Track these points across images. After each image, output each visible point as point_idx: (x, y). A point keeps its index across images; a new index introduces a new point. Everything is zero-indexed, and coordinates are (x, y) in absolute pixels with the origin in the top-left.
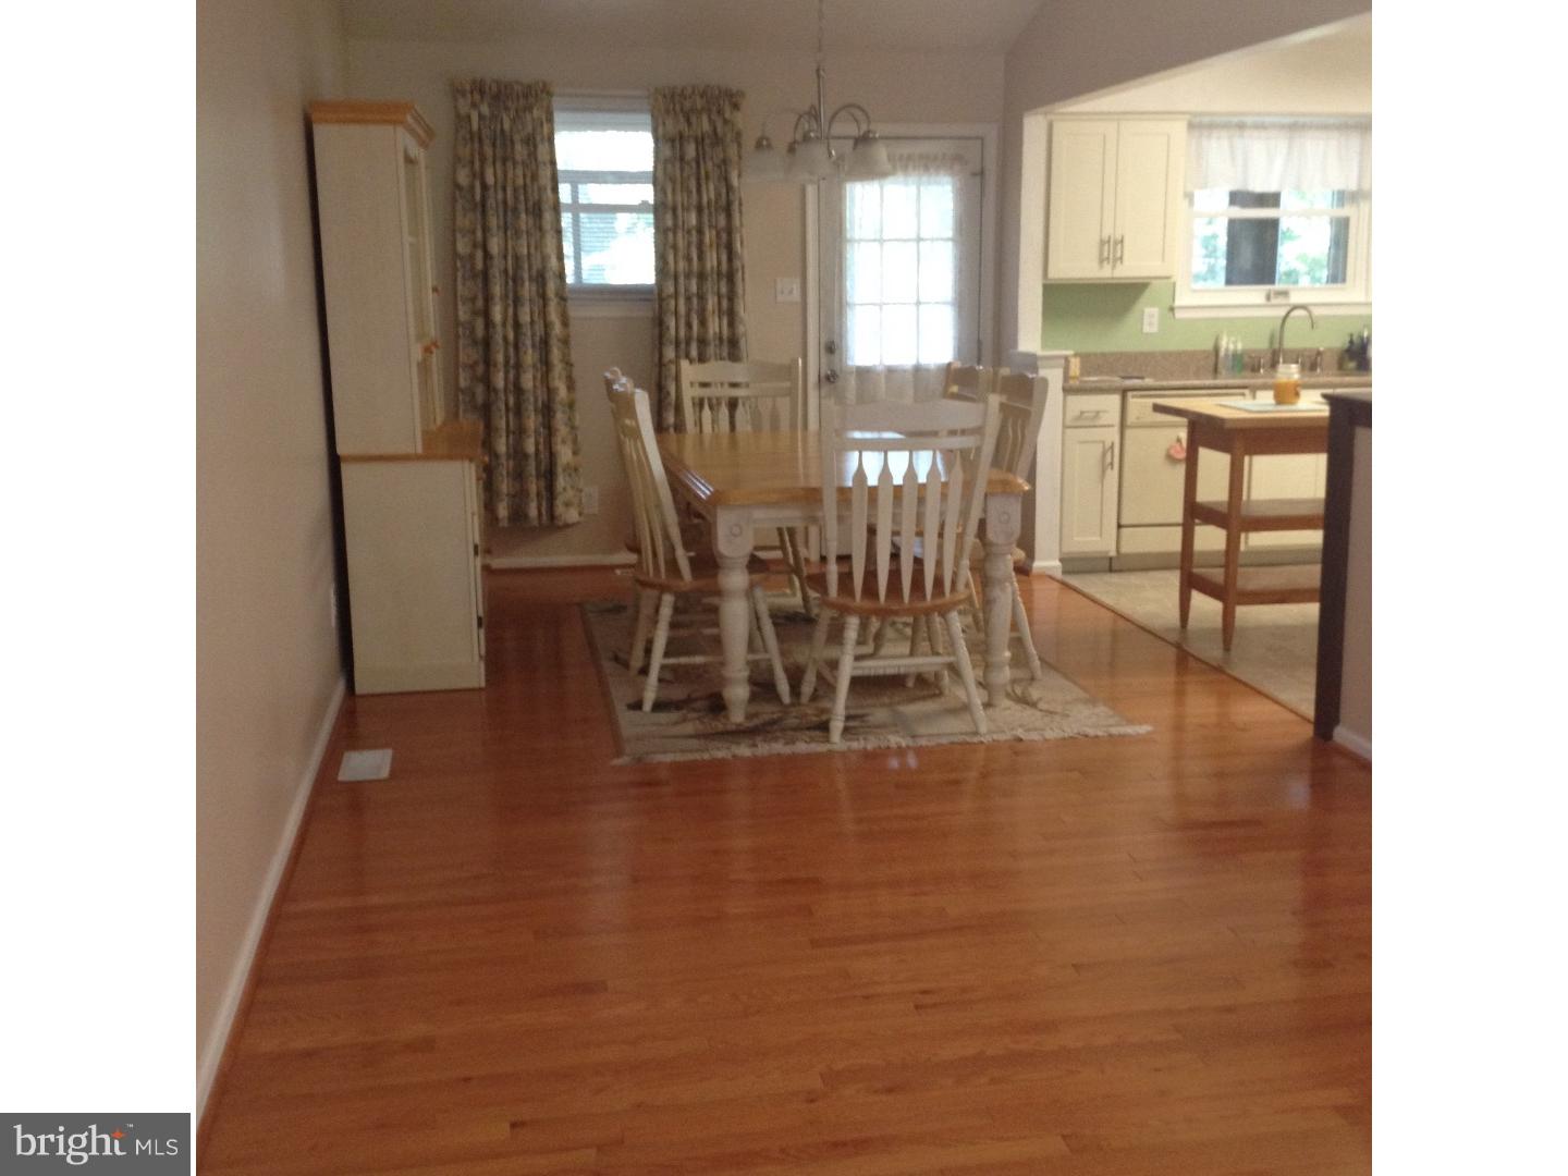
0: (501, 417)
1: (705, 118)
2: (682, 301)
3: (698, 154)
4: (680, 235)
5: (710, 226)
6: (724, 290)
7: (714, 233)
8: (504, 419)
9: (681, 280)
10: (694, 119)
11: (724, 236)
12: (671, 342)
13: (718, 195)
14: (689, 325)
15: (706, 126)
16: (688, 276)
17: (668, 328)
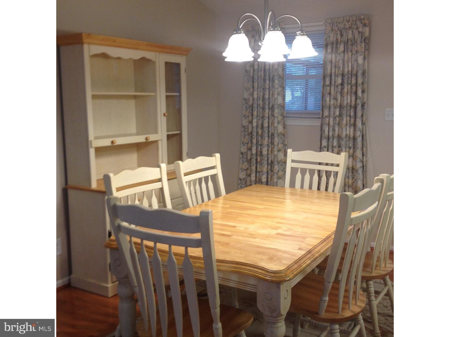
0: (253, 165)
1: (350, 32)
2: (331, 120)
3: (344, 49)
4: (332, 88)
5: (348, 84)
6: (352, 114)
7: (349, 86)
8: (255, 165)
9: (332, 109)
10: (344, 34)
11: (354, 88)
12: (325, 138)
13: (353, 68)
14: (334, 130)
15: (350, 36)
16: (335, 108)
17: (324, 131)
